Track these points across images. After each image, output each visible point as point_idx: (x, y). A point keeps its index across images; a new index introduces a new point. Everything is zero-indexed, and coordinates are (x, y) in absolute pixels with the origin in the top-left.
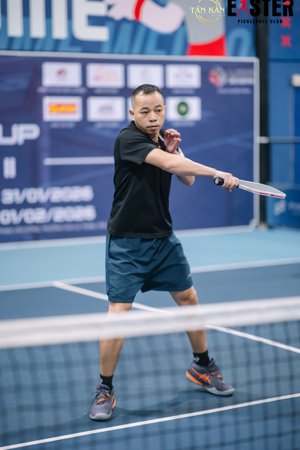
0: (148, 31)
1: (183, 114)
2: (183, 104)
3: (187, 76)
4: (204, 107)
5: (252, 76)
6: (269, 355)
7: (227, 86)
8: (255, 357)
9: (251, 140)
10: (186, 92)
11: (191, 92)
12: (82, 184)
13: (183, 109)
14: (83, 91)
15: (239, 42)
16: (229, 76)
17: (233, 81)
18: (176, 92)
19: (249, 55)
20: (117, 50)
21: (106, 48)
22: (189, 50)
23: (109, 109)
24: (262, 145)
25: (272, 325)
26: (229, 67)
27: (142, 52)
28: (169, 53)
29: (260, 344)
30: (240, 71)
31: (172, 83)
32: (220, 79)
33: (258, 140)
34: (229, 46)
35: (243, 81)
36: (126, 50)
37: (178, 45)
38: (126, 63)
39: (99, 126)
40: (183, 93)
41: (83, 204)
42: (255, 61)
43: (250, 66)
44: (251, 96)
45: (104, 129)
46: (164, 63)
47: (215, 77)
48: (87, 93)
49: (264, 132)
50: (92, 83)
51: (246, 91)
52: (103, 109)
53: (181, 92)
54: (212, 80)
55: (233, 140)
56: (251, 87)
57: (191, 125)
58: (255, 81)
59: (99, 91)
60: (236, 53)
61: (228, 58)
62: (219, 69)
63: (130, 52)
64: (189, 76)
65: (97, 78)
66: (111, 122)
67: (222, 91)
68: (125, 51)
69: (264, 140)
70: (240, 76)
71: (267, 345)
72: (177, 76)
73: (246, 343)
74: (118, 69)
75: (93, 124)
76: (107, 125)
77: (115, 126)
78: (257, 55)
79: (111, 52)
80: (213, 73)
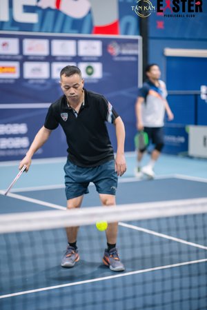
0: (65, 16)
1: (90, 74)
2: (89, 67)
3: (93, 48)
4: (104, 70)
5: (137, 49)
6: (147, 240)
7: (120, 55)
8: (137, 242)
9: (136, 93)
10: (92, 59)
11: (95, 59)
12: (19, 122)
13: (90, 71)
14: (20, 57)
15: (128, 25)
16: (121, 49)
17: (124, 52)
18: (85, 59)
19: (135, 34)
20: (44, 30)
21: (36, 28)
22: (94, 30)
23: (39, 70)
25: (149, 220)
26: (121, 42)
27: (61, 31)
28: (80, 32)
29: (141, 233)
30: (129, 45)
31: (82, 53)
32: (115, 50)
34: (121, 27)
35: (131, 52)
37: (86, 27)
38: (50, 39)
39: (31, 82)
40: (90, 60)
41: (20, 136)
42: (139, 38)
43: (136, 41)
44: (136, 63)
45: (35, 84)
46: (77, 39)
47: (112, 49)
48: (23, 59)
50: (26, 52)
51: (133, 59)
52: (34, 70)
53: (89, 59)
54: (110, 51)
55: (124, 93)
56: (136, 56)
57: (95, 81)
58: (140, 52)
59: (31, 58)
60: (126, 33)
61: (120, 36)
62: (115, 44)
63: (53, 32)
64: (94, 48)
65: (30, 49)
66: (39, 79)
67: (117, 59)
68: (50, 30)
70: (129, 49)
71: (146, 233)
72: (86, 48)
73: (131, 232)
74: (45, 43)
75: (27, 80)
76: (37, 81)
77: (43, 82)
78: (141, 35)
79: (40, 31)
80: (110, 46)
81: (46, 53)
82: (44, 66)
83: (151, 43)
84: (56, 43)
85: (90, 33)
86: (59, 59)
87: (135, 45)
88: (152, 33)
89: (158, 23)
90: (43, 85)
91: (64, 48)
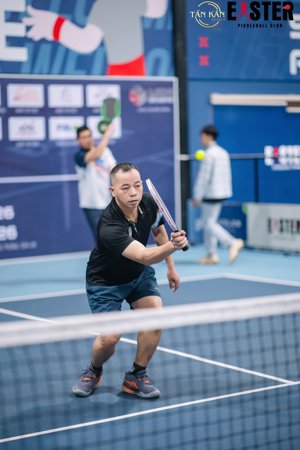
0: (67, 51)
1: (103, 133)
2: (103, 122)
4: (124, 126)
5: (172, 95)
7: (147, 105)
9: (172, 158)
13: (103, 128)
14: (3, 111)
15: (157, 62)
16: (148, 96)
17: (153, 100)
18: (97, 111)
19: (168, 75)
20: (37, 70)
21: (26, 68)
22: (109, 70)
23: (31, 128)
24: (182, 162)
26: (149, 87)
27: (62, 72)
28: (89, 73)
30: (159, 90)
31: (92, 102)
32: (139, 98)
33: (179, 157)
34: (148, 65)
35: (163, 100)
36: (46, 70)
37: (98, 65)
38: (46, 84)
39: (20, 145)
42: (174, 80)
43: (169, 85)
44: (171, 115)
45: (25, 148)
46: (85, 83)
47: (135, 96)
48: (8, 113)
49: (184, 149)
50: (12, 103)
51: (166, 110)
52: (23, 129)
54: (132, 99)
56: (171, 106)
57: (112, 142)
58: (175, 100)
59: (19, 111)
60: (155, 73)
61: (147, 78)
62: (139, 89)
63: (49, 73)
65: (17, 98)
66: (31, 141)
67: (142, 110)
68: (45, 72)
69: (185, 157)
70: (160, 96)
72: (98, 95)
74: (39, 89)
75: (14, 143)
76: (28, 145)
77: (36, 145)
78: (176, 75)
79: (31, 73)
80: (133, 92)
81: (40, 103)
82: (38, 123)
83: (192, 87)
84: (54, 90)
85: (104, 74)
86: (59, 111)
87: (168, 91)
88: (192, 72)
89: (201, 57)
90: (37, 149)
91: (65, 96)
